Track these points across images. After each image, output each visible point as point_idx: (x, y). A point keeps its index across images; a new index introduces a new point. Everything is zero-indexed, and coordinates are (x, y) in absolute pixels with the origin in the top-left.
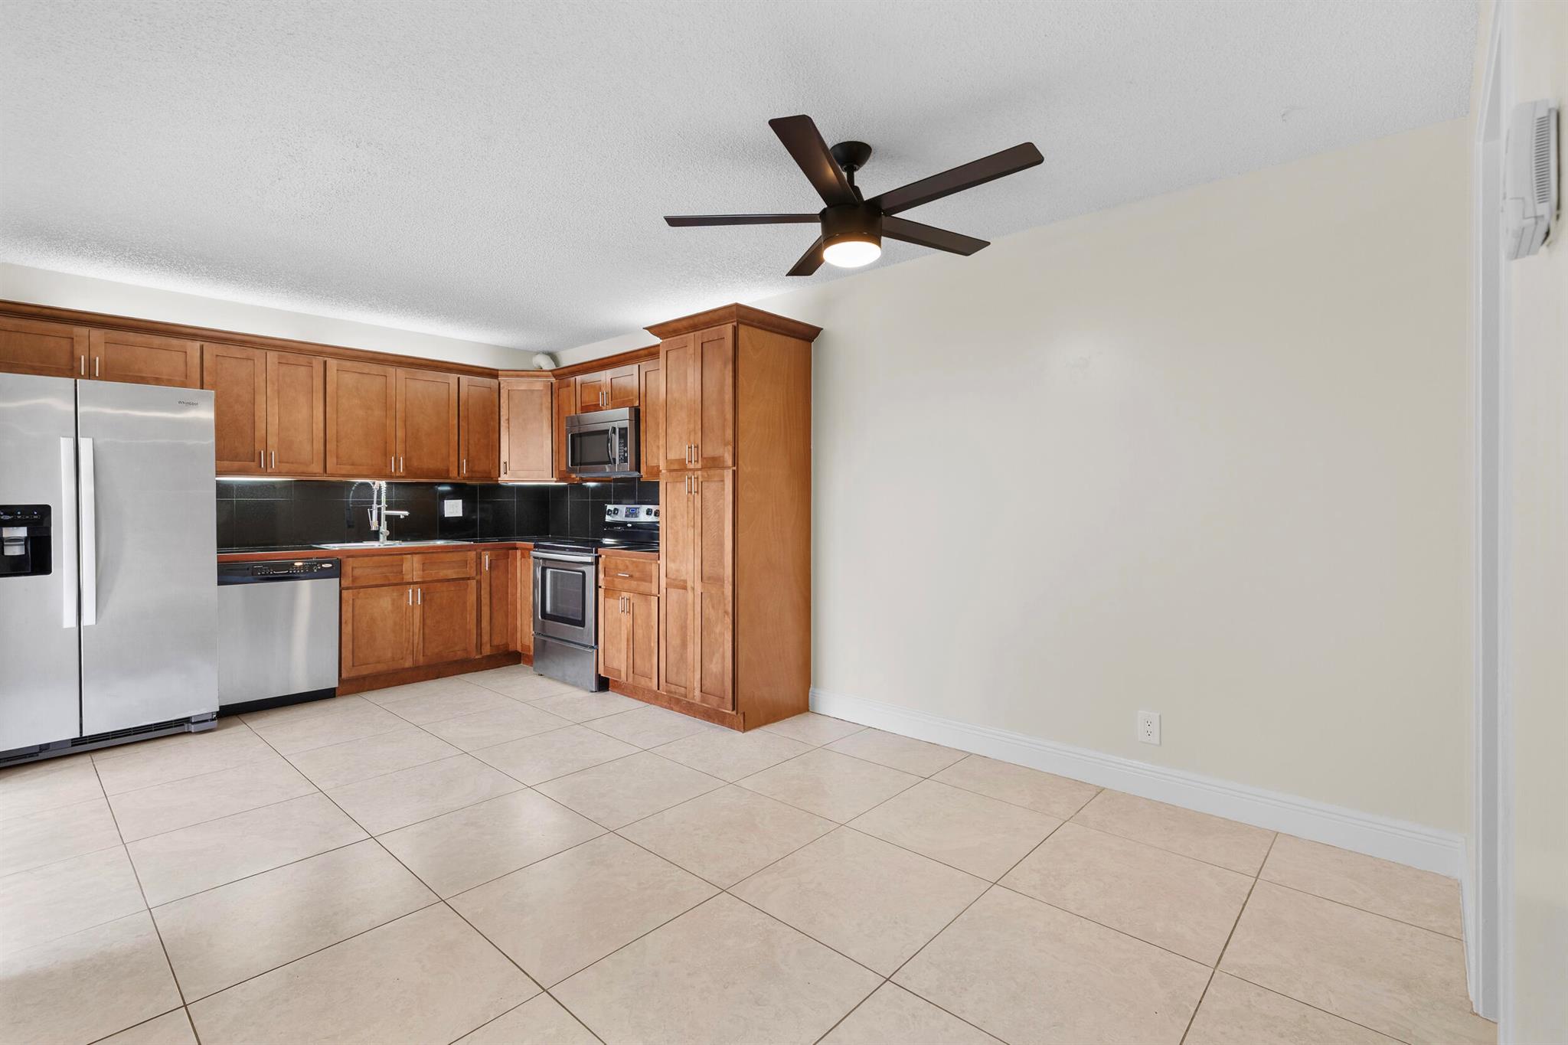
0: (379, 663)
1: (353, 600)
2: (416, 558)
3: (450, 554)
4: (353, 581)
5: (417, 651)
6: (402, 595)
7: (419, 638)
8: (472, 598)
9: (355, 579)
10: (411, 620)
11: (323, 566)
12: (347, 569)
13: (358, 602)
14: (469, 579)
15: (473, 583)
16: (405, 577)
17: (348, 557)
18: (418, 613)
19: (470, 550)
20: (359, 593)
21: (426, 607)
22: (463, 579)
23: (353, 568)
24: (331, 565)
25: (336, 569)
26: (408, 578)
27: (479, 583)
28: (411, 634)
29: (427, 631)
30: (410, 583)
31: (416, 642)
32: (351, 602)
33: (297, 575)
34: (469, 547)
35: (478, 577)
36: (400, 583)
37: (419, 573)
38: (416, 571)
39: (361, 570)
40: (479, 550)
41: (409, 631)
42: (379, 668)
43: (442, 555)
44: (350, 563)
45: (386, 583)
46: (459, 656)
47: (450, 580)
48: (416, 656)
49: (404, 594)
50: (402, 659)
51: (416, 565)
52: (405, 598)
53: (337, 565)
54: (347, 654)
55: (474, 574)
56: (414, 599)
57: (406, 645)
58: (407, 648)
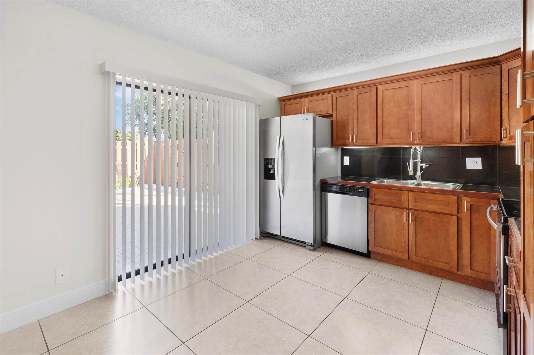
0: (388, 250)
1: (374, 210)
2: (410, 194)
3: (435, 195)
4: (375, 201)
5: (411, 251)
7: (412, 243)
8: (454, 229)
9: (376, 200)
10: (407, 231)
11: (359, 190)
12: (371, 194)
13: (377, 213)
14: (452, 215)
15: (455, 218)
16: (403, 204)
17: (373, 187)
18: (412, 228)
19: (453, 195)
20: (377, 208)
21: (418, 226)
22: (447, 214)
23: (374, 194)
24: (362, 190)
25: (367, 193)
26: (405, 205)
27: (459, 220)
28: (407, 240)
29: (418, 241)
30: (406, 209)
31: (410, 245)
32: (373, 211)
33: (347, 193)
34: (451, 193)
35: (460, 215)
36: (400, 207)
37: (412, 203)
38: (410, 202)
39: (379, 195)
40: (460, 196)
41: (406, 237)
42: (388, 252)
43: (429, 195)
44: (373, 191)
45: (392, 205)
46: (442, 266)
47: (435, 213)
48: (410, 254)
49: (402, 214)
50: (402, 253)
51: (411, 198)
52: (403, 217)
53: (366, 191)
54: (371, 238)
55: (455, 212)
56: (407, 219)
57: (404, 245)
58: (405, 247)
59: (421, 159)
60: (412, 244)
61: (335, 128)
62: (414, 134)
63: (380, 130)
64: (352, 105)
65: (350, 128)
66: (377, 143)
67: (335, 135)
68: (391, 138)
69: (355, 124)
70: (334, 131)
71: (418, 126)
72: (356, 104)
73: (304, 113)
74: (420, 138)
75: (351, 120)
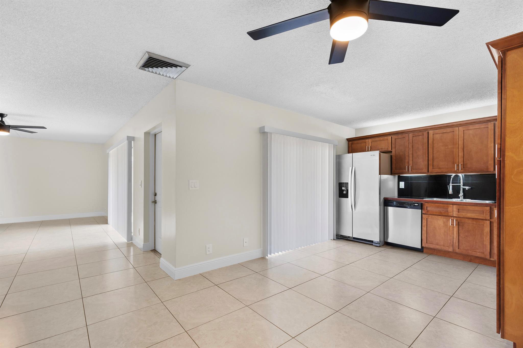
0: (438, 245)
1: (427, 218)
2: (455, 206)
3: (474, 207)
4: (427, 212)
5: (455, 246)
6: (448, 221)
8: (487, 229)
9: (428, 211)
10: (452, 232)
11: (415, 205)
12: (425, 207)
13: (429, 220)
14: (486, 220)
15: (488, 222)
16: (449, 214)
17: (426, 203)
18: (456, 230)
19: (487, 206)
20: (429, 216)
21: (460, 228)
22: (483, 220)
23: (427, 207)
24: (418, 205)
25: (421, 207)
26: (451, 214)
27: (491, 223)
28: (452, 238)
29: (460, 238)
30: (452, 217)
31: (454, 241)
32: (426, 219)
33: (406, 206)
34: (486, 205)
35: (492, 220)
36: (447, 215)
37: (456, 213)
38: (454, 212)
39: (430, 208)
40: (492, 207)
41: (451, 236)
42: (437, 247)
43: (469, 207)
44: (426, 205)
45: (441, 214)
46: (478, 255)
47: (473, 219)
48: (455, 248)
49: (448, 220)
50: (448, 247)
51: (455, 209)
52: (449, 222)
53: (420, 205)
54: (424, 238)
55: (489, 218)
56: (452, 224)
57: (450, 242)
58: (450, 243)
59: (463, 183)
60: (456, 240)
61: (393, 161)
62: (458, 166)
63: (430, 162)
64: (408, 145)
65: (406, 161)
66: (428, 171)
67: (393, 166)
68: (439, 168)
69: (411, 159)
70: (393, 163)
71: (461, 160)
72: (411, 144)
73: (368, 151)
74: (462, 168)
75: (407, 155)
